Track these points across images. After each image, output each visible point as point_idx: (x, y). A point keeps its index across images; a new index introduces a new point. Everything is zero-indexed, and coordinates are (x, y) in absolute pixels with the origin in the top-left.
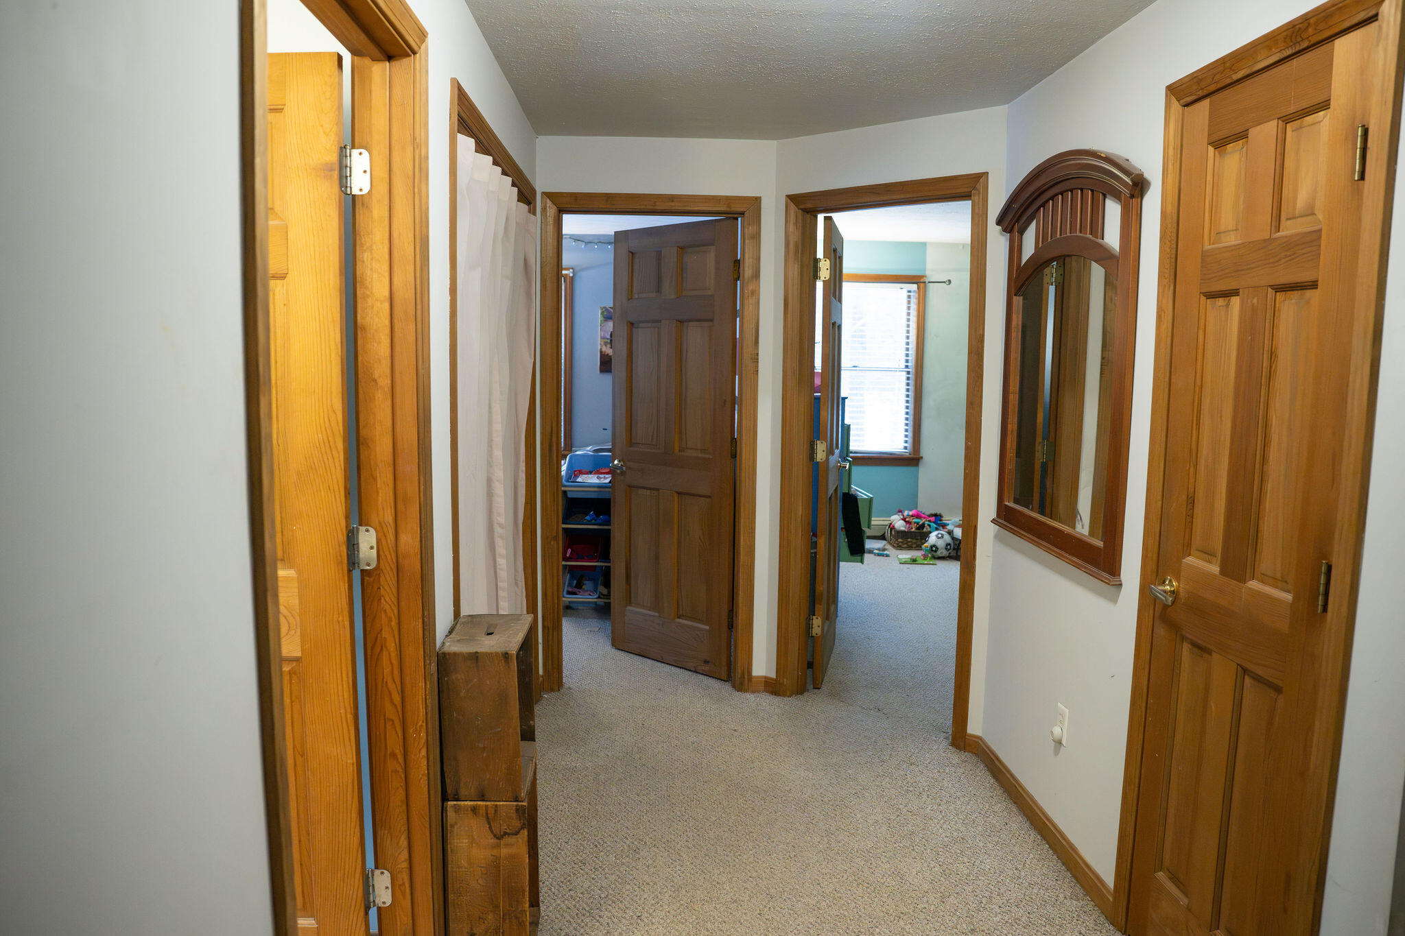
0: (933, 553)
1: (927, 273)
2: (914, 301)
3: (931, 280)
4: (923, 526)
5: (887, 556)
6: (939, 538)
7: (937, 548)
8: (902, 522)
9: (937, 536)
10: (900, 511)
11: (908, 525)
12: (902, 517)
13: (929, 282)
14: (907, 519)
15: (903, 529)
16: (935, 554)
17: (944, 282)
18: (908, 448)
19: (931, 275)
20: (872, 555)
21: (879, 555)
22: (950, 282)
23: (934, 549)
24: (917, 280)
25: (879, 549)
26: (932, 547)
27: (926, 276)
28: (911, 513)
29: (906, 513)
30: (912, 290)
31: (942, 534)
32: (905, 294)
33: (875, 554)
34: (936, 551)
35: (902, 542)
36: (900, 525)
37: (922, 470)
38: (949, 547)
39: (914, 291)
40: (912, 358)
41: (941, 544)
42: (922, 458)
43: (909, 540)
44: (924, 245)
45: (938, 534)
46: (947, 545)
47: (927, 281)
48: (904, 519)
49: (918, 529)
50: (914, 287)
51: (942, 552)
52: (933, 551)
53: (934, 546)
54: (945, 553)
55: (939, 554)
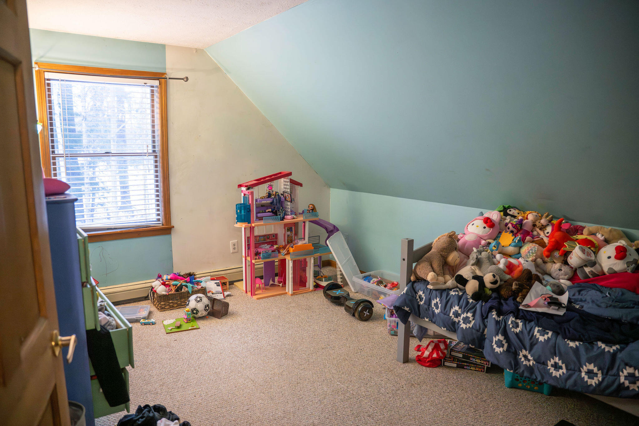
0: (194, 315)
1: (167, 71)
2: (156, 95)
3: (171, 77)
4: (181, 287)
5: (153, 324)
6: (199, 301)
7: (197, 311)
8: (163, 287)
9: (196, 300)
10: (160, 277)
11: (168, 288)
12: (162, 282)
13: (170, 78)
14: (167, 283)
15: (164, 293)
16: (195, 315)
17: (183, 79)
18: (161, 220)
19: (170, 73)
20: (139, 324)
21: (145, 324)
22: (187, 79)
23: (195, 312)
24: (160, 76)
25: (144, 318)
26: (192, 310)
27: (166, 74)
28: (169, 277)
29: (165, 277)
30: (154, 85)
31: (200, 297)
32: (148, 90)
33: (142, 324)
34: (197, 313)
35: (164, 305)
36: (161, 290)
37: (175, 238)
38: (207, 308)
39: (157, 87)
40: (158, 143)
41: (200, 306)
42: (173, 227)
43: (171, 301)
44: (163, 47)
45: (197, 297)
46: (206, 307)
47: (168, 77)
48: (164, 284)
49: (177, 290)
50: (156, 83)
51: (202, 313)
52: (194, 313)
53: (194, 309)
54: (205, 313)
55: (199, 315)
